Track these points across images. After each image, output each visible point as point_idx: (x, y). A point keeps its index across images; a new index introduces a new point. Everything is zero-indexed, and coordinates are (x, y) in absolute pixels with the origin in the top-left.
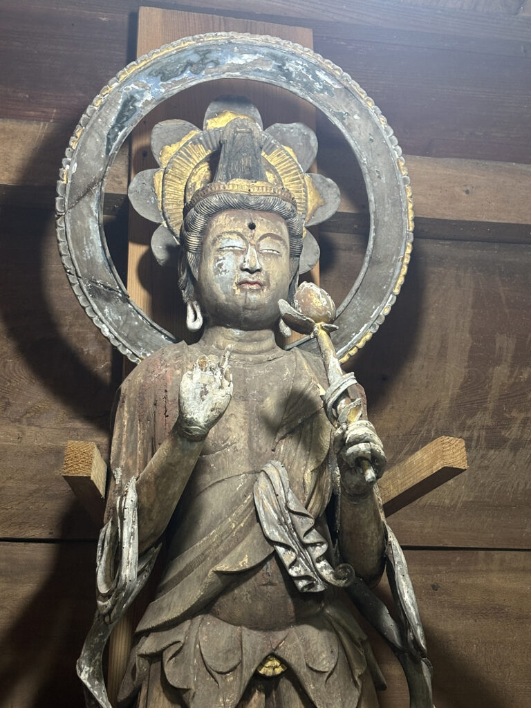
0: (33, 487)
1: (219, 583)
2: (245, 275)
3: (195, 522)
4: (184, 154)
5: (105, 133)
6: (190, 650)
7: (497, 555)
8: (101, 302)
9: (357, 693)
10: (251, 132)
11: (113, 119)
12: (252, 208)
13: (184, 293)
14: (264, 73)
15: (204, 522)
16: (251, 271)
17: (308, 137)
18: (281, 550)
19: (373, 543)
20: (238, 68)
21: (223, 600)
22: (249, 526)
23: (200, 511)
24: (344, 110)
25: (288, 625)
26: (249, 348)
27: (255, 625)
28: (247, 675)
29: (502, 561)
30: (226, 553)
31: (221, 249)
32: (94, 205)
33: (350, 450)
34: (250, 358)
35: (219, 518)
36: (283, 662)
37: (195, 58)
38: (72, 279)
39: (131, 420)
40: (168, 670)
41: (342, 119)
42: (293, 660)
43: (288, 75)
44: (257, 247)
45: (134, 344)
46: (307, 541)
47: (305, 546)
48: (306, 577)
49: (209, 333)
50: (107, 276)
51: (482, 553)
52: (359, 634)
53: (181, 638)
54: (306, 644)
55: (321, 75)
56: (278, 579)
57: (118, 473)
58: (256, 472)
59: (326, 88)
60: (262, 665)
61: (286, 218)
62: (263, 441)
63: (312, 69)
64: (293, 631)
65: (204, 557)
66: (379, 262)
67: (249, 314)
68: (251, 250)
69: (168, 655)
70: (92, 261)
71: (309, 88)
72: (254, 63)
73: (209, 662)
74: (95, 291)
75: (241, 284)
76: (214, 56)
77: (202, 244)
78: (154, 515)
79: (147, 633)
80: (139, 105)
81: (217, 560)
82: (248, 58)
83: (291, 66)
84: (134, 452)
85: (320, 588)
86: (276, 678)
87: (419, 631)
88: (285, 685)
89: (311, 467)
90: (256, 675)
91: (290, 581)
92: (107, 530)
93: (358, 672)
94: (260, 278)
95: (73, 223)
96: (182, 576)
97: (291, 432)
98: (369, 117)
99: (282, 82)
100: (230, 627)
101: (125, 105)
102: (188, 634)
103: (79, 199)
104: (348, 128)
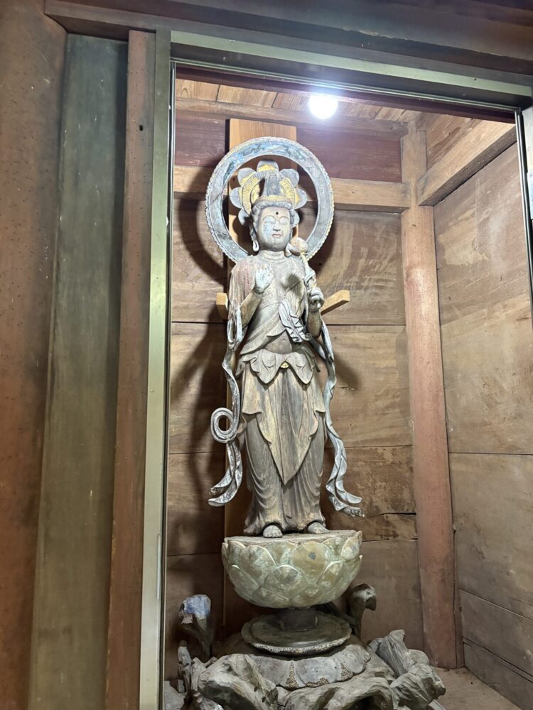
0: (198, 304)
1: (268, 339)
2: (275, 232)
3: (259, 319)
4: (250, 181)
5: (223, 176)
6: (259, 360)
7: (357, 327)
8: (223, 240)
9: (312, 373)
10: (276, 175)
11: (225, 171)
12: (277, 206)
13: (252, 237)
14: (280, 152)
15: (262, 320)
16: (277, 231)
17: (295, 175)
18: (288, 329)
19: (318, 326)
20: (272, 151)
21: (269, 345)
22: (277, 321)
23: (261, 316)
24: (310, 166)
25: (290, 352)
26: (275, 258)
27: (280, 352)
28: (277, 368)
29: (359, 329)
30: (270, 330)
31: (266, 222)
32: (219, 203)
33: (313, 298)
34: (276, 262)
35: (267, 319)
36: (288, 364)
37: (256, 147)
38: (212, 231)
39: (236, 284)
40: (252, 366)
41: (309, 169)
42: (291, 363)
43: (289, 153)
44: (279, 221)
45: (234, 255)
46: (296, 326)
47: (296, 328)
48: (296, 338)
49: (261, 252)
50: (223, 230)
51: (352, 326)
52: (312, 355)
53: (256, 356)
54: (296, 358)
55: (302, 153)
56: (287, 338)
57: (232, 302)
58: (279, 303)
59: (303, 158)
60: (282, 364)
61: (289, 210)
62: (281, 292)
63: (298, 150)
64: (291, 354)
65: (263, 331)
66: (321, 224)
67: (276, 246)
68: (277, 222)
69: (252, 362)
70: (218, 225)
71: (297, 158)
72: (277, 149)
73: (265, 364)
74: (220, 236)
75: (273, 235)
76: (262, 146)
77: (259, 220)
78: (246, 317)
79: (245, 355)
80: (235, 165)
81: (267, 332)
82: (275, 146)
83: (290, 150)
84: (237, 295)
85: (301, 341)
86: (286, 369)
87: (332, 355)
88: (289, 371)
89: (298, 301)
90: (280, 368)
91: (291, 339)
92: (230, 322)
93: (312, 367)
94: (279, 233)
95: (212, 209)
96: (255, 337)
97: (291, 289)
98: (319, 169)
99: (287, 156)
100: (271, 353)
101: (230, 165)
102: (258, 355)
103: (214, 201)
104: (311, 173)
